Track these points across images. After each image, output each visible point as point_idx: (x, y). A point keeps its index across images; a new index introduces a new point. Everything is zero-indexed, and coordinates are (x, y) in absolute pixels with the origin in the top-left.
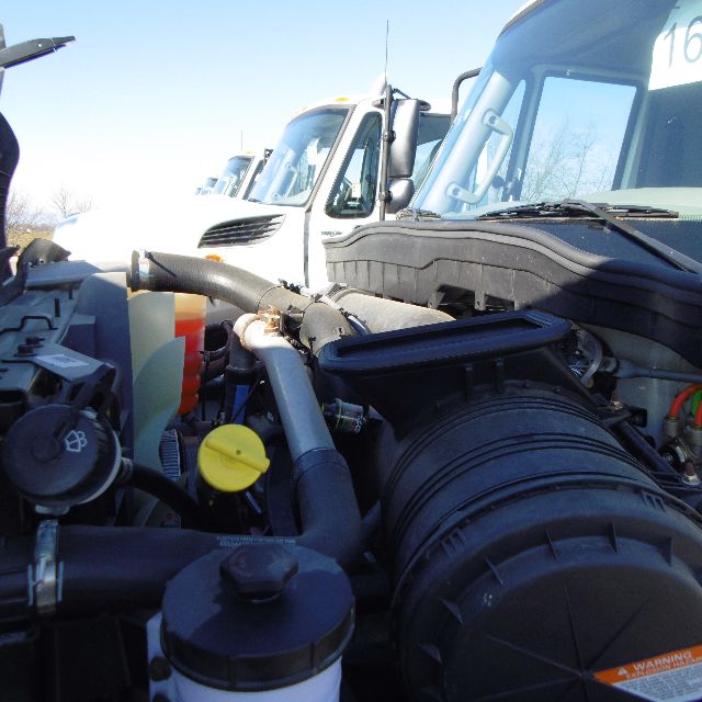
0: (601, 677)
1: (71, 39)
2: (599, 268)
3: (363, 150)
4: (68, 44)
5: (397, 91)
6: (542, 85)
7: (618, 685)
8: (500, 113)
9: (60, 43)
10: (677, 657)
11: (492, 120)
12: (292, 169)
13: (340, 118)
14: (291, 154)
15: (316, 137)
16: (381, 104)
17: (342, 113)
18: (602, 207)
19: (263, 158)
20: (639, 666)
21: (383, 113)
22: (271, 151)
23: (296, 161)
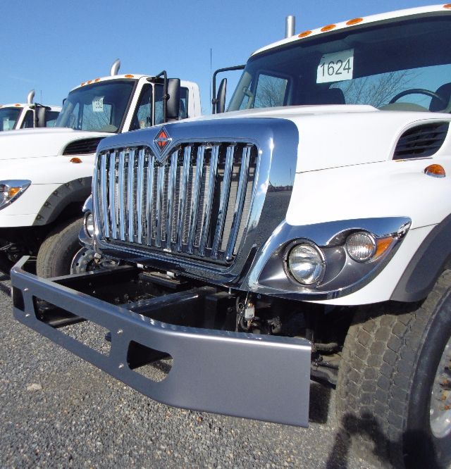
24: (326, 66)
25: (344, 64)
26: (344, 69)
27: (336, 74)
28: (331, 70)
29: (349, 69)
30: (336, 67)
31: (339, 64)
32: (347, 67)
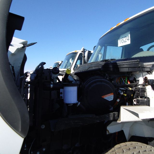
0: (102, 97)
1: (37, 43)
2: (105, 64)
3: (80, 61)
4: (36, 43)
5: (85, 49)
6: (107, 47)
7: (104, 98)
8: (100, 51)
9: (35, 43)
10: (109, 94)
11: (99, 52)
12: (67, 64)
13: (75, 54)
14: (66, 61)
15: (71, 58)
16: (83, 52)
17: (76, 53)
18: (108, 59)
19: (61, 63)
20: (106, 96)
21: (83, 53)
22: (63, 61)
23: (67, 63)
24: (121, 39)
25: (127, 37)
26: (127, 40)
27: (125, 42)
28: (123, 41)
29: (129, 39)
30: (124, 39)
31: (125, 38)
32: (128, 39)
